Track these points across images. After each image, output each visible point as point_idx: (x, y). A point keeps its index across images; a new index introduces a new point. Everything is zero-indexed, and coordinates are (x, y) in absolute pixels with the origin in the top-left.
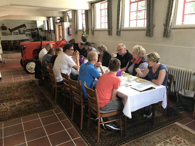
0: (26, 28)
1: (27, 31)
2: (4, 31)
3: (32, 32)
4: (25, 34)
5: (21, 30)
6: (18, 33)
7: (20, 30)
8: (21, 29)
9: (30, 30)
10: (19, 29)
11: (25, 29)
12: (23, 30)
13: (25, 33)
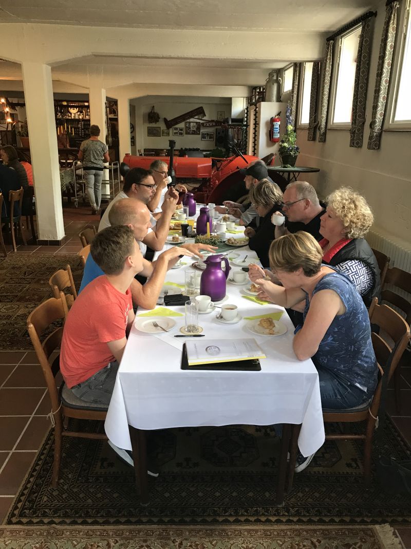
0: (205, 118)
1: (206, 126)
2: (153, 125)
3: (216, 129)
4: (199, 134)
5: (192, 124)
6: (184, 132)
7: (190, 123)
8: (192, 120)
9: (214, 124)
10: (188, 121)
11: (201, 122)
12: (196, 123)
13: (199, 131)
